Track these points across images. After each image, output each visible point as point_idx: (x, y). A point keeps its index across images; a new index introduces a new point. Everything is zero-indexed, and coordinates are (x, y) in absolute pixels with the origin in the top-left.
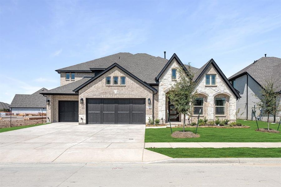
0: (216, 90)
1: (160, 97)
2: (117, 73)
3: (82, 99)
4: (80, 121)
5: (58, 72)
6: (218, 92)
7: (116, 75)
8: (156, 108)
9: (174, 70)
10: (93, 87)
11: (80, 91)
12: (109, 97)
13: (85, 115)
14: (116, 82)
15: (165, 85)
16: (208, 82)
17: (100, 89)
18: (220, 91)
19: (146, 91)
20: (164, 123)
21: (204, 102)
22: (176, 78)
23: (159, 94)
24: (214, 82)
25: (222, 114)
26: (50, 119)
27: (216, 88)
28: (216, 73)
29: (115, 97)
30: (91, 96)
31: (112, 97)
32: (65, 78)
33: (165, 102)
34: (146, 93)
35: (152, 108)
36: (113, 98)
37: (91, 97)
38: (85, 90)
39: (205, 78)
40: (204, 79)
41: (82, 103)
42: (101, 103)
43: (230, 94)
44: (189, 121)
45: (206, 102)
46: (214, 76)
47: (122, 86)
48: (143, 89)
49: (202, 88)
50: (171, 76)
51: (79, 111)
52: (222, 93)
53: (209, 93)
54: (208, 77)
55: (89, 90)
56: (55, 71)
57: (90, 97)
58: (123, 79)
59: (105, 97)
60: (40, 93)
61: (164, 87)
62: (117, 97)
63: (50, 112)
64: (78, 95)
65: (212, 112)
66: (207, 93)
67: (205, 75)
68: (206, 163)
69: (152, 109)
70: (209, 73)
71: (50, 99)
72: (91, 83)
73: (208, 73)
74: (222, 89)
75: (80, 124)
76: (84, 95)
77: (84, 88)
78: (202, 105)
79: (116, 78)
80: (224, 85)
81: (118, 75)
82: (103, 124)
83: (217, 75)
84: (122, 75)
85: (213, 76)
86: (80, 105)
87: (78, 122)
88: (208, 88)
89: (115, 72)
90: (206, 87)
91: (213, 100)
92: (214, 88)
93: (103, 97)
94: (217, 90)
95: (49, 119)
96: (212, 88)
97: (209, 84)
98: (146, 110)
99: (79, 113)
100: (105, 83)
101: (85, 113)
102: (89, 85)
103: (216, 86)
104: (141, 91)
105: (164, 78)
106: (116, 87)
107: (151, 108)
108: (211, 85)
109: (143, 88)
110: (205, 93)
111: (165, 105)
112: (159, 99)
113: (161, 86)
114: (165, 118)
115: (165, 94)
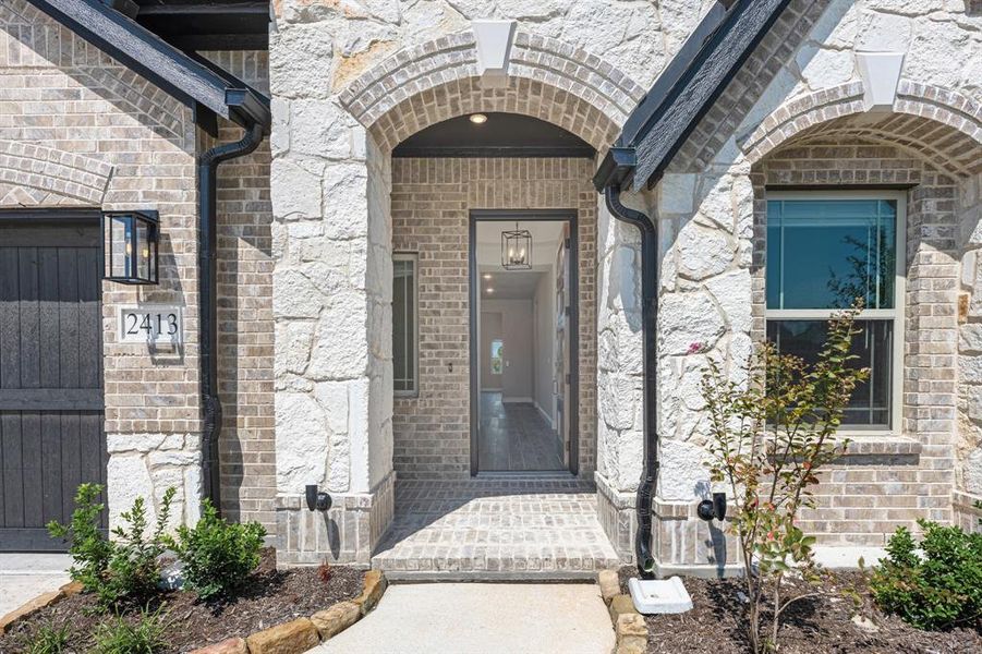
8: (261, 339)
19: (102, 105)
23: (277, 139)
34: (107, 134)
35: (191, 340)
44: (718, 542)
48: (63, 81)
69: (192, 355)
98: (113, 366)
104: (26, 109)
109: (63, 62)
111: (361, 300)
112: (277, 212)
113: (306, 17)
114: (360, 489)
115: (355, 139)
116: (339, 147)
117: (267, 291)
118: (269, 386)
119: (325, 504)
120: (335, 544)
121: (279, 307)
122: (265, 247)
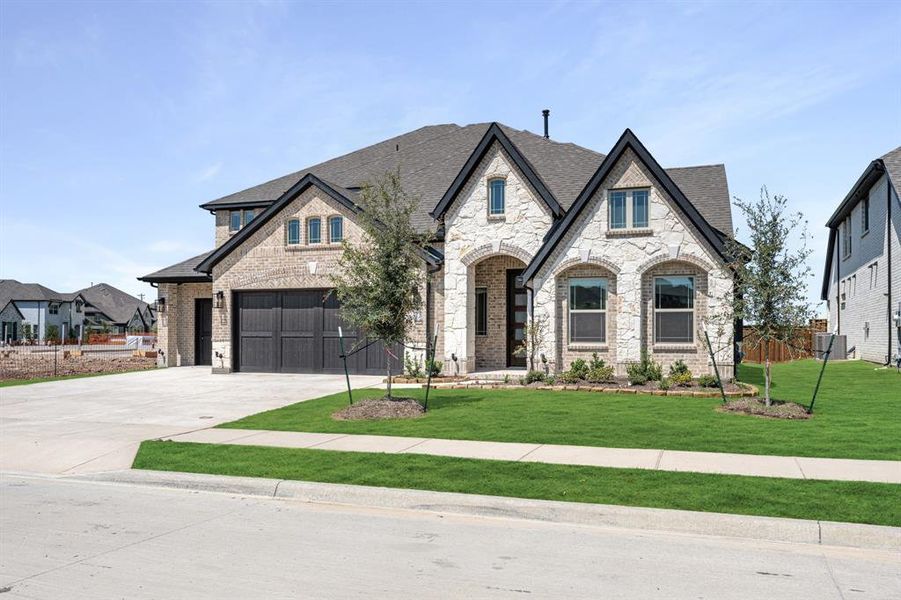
0: (650, 249)
1: (448, 282)
2: (317, 207)
3: (221, 295)
4: (216, 362)
5: (211, 211)
6: (656, 254)
7: (313, 213)
8: (440, 318)
9: (499, 182)
10: (250, 254)
11: (215, 269)
12: (293, 287)
13: (229, 343)
14: (315, 235)
15: (464, 237)
16: (617, 218)
17: (270, 260)
18: (665, 251)
20: (463, 372)
21: (609, 294)
22: (503, 212)
23: (446, 270)
24: (642, 217)
25: (685, 341)
26: (166, 355)
27: (650, 239)
28: (647, 182)
29: (312, 285)
30: (244, 284)
31: (302, 286)
32: (227, 227)
33: (465, 300)
35: (424, 319)
36: (306, 287)
37: (246, 288)
38: (231, 266)
39: (604, 206)
40: (603, 209)
41: (222, 306)
42: (277, 307)
43: (708, 260)
44: (547, 368)
45: (615, 293)
46: (619, 194)
47: (331, 249)
49: (596, 242)
50: (485, 204)
51: (213, 330)
52: (673, 256)
53: (621, 260)
54: (617, 199)
55: (238, 264)
56: (201, 206)
57: (242, 288)
58: (336, 223)
59: (282, 286)
60: (139, 279)
61: (461, 243)
62: (318, 286)
63: (166, 333)
64: (211, 281)
65: (630, 334)
66: (612, 261)
67: (605, 192)
68: (187, 487)
69: (425, 323)
70: (620, 184)
71: (166, 296)
72: (245, 243)
73: (617, 186)
74: (674, 245)
75: (215, 371)
76: (224, 282)
77: (227, 259)
78: (604, 308)
79: (314, 223)
80: (680, 227)
81: (319, 213)
82: (280, 372)
83: (653, 190)
84: (332, 211)
85: (639, 193)
86: (216, 313)
87: (211, 364)
88: (617, 242)
89: (311, 203)
90: (609, 236)
91: (639, 286)
92: (641, 241)
93: (277, 284)
94: (653, 249)
95: (163, 354)
96: (631, 240)
97: (625, 226)
99: (213, 338)
100: (282, 242)
101: (229, 336)
102: (238, 250)
103: (650, 234)
105: (463, 212)
106: (315, 253)
107: (421, 321)
108: (629, 227)
110: (605, 262)
111: (465, 309)
112: (446, 287)
113: (453, 240)
114: (464, 356)
115: (464, 269)
116: (460, 272)
117: (443, 306)
118: (443, 331)
119: (455, 360)
120: (458, 370)
121: (446, 311)
122: (443, 294)
